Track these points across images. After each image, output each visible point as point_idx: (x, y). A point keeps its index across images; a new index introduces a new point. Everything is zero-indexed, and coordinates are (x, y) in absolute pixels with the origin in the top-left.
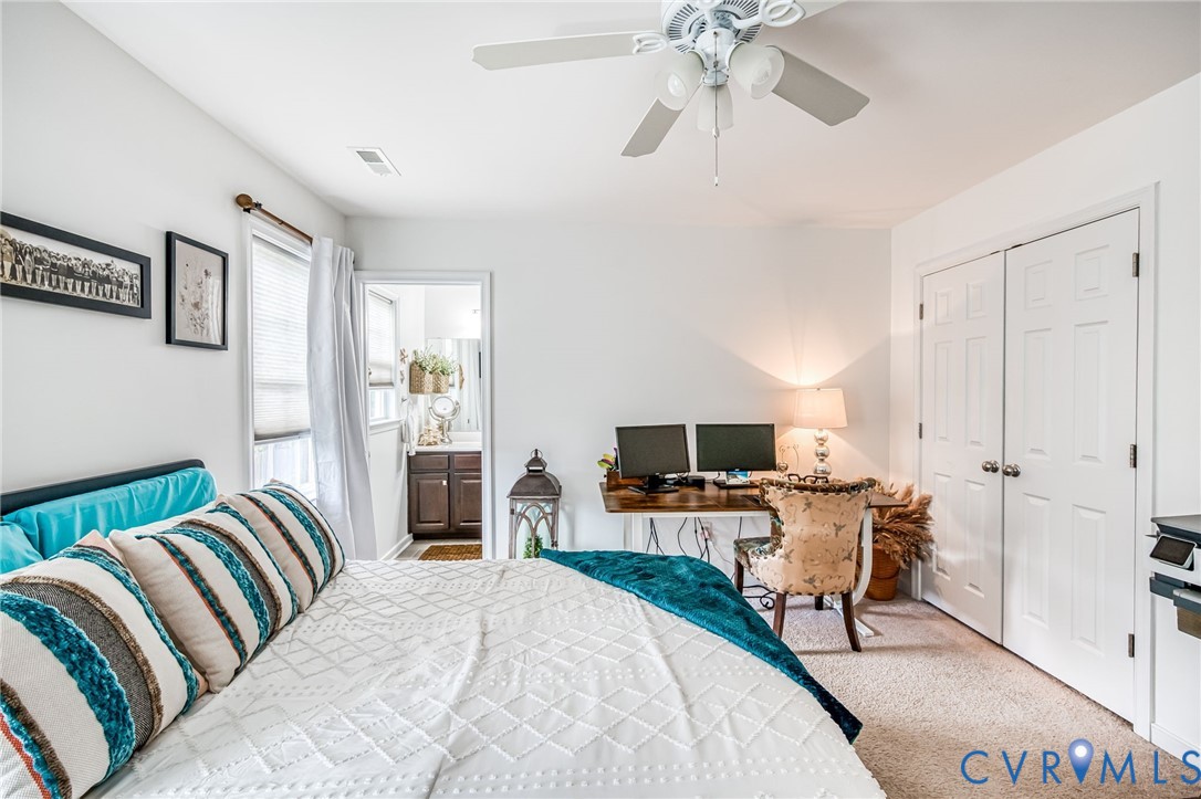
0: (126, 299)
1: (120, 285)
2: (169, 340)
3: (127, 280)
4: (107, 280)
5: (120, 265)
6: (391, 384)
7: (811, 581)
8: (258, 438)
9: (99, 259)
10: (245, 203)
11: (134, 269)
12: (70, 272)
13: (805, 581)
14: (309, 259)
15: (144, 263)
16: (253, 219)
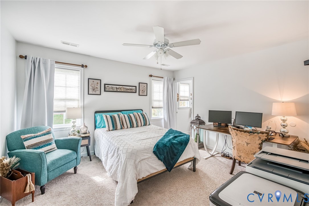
0: (134, 91)
1: (133, 90)
2: (139, 95)
3: (134, 89)
4: (132, 89)
5: (133, 87)
6: (188, 100)
7: (240, 157)
8: (153, 108)
9: (131, 87)
10: (151, 76)
11: (135, 88)
12: (128, 89)
13: (238, 156)
14: (163, 80)
15: (136, 87)
16: (152, 78)
